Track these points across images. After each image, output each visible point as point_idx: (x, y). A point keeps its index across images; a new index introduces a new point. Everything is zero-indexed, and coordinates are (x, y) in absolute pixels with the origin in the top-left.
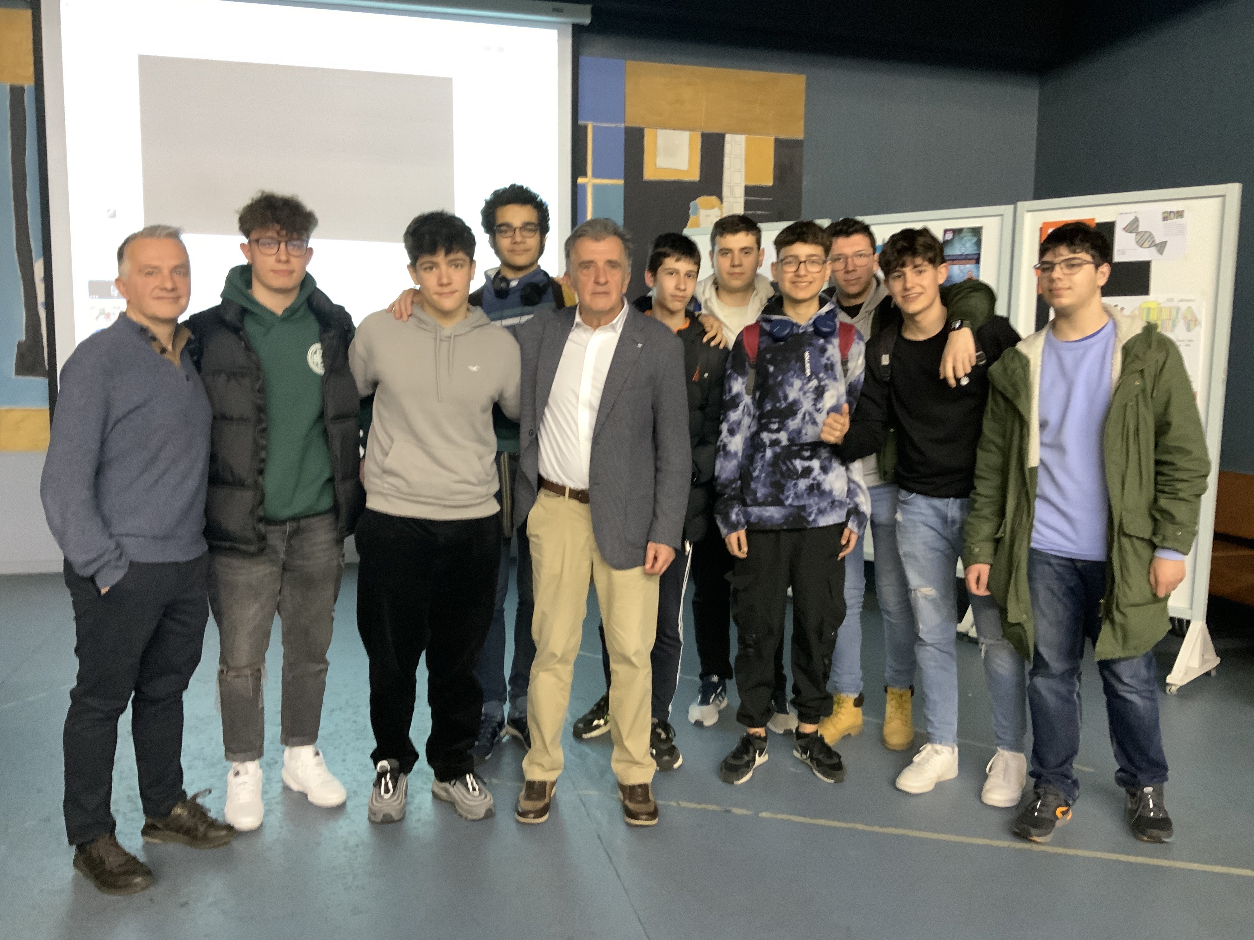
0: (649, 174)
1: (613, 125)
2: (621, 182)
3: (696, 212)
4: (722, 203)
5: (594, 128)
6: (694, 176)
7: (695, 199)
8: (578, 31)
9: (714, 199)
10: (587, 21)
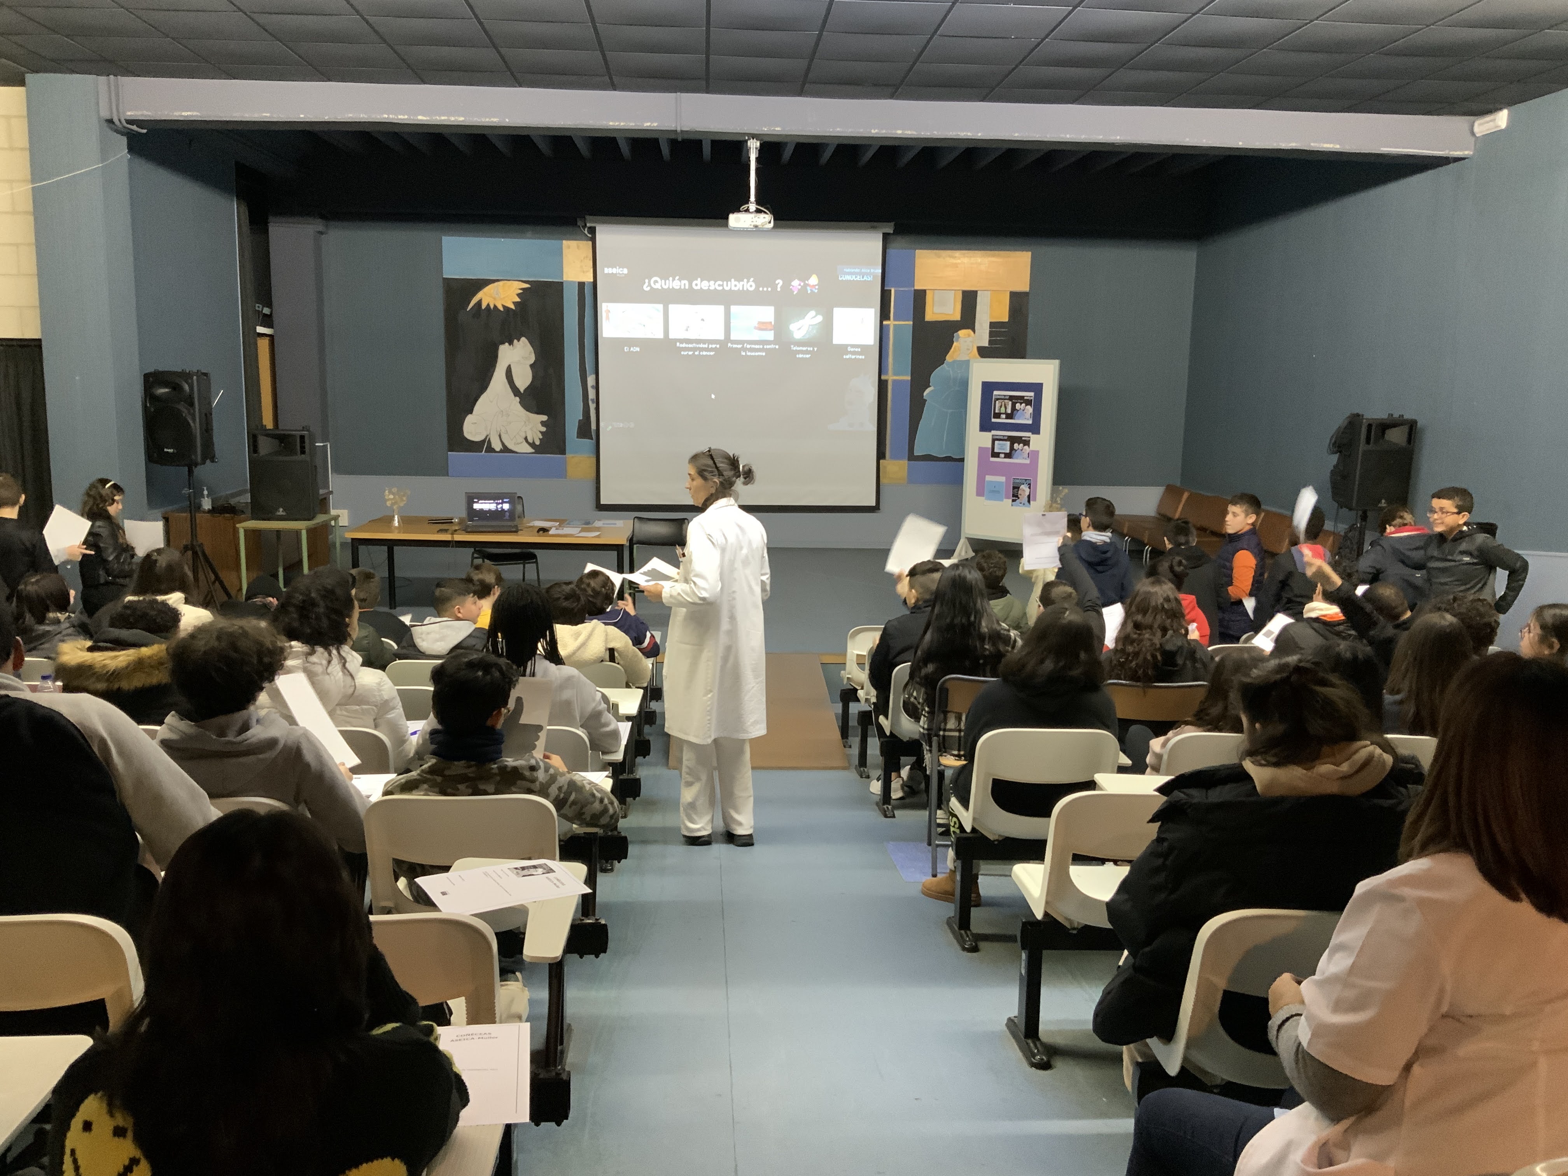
0: (929, 316)
1: (906, 289)
2: (911, 323)
3: (957, 341)
4: (974, 332)
5: (895, 291)
6: (957, 317)
7: (957, 331)
8: (886, 237)
9: (970, 331)
10: (892, 232)
